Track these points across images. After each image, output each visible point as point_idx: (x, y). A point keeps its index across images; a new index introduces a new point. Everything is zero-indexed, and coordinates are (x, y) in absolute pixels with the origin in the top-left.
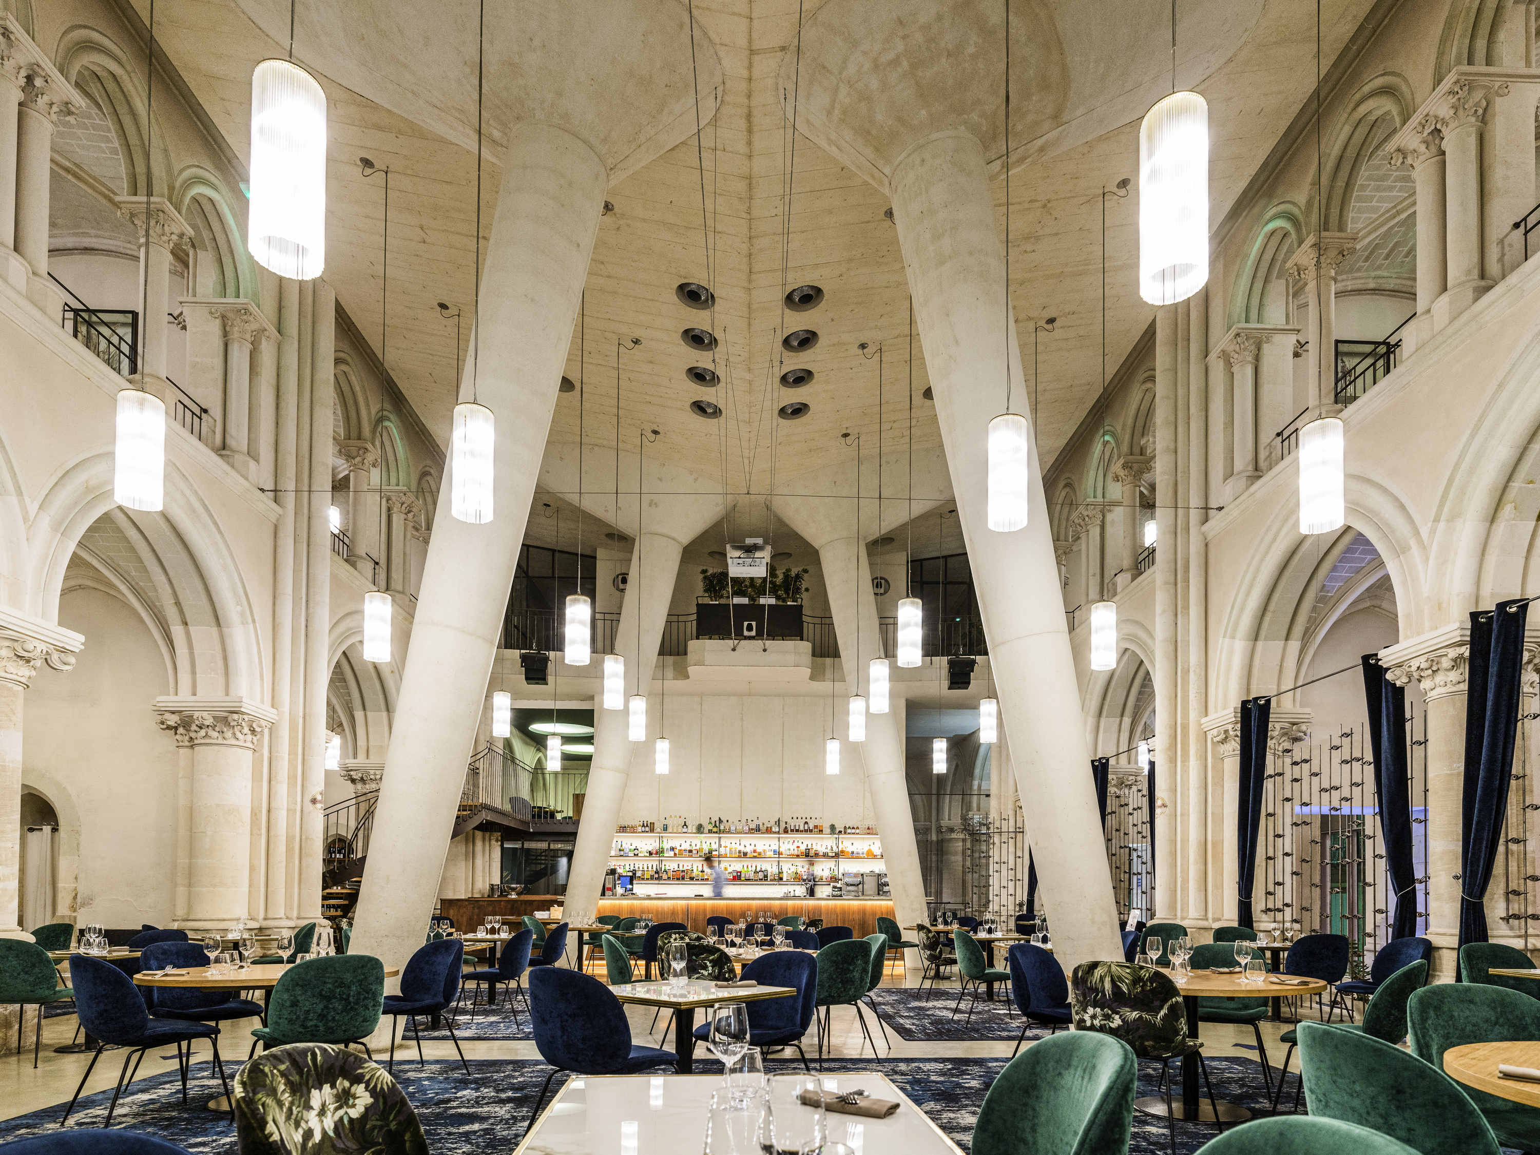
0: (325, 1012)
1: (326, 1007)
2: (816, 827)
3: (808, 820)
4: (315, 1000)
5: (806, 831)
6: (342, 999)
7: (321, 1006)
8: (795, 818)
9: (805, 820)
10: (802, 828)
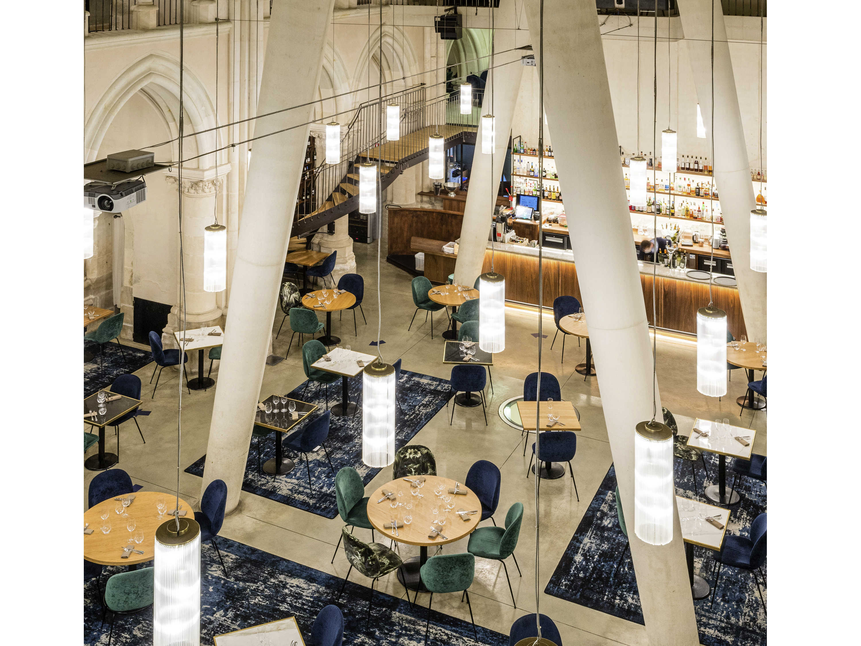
0: (127, 600)
1: (127, 598)
2: (706, 167)
3: (698, 160)
4: (122, 595)
5: (696, 170)
6: (134, 593)
7: (125, 597)
8: (686, 156)
9: (694, 159)
10: (692, 167)
